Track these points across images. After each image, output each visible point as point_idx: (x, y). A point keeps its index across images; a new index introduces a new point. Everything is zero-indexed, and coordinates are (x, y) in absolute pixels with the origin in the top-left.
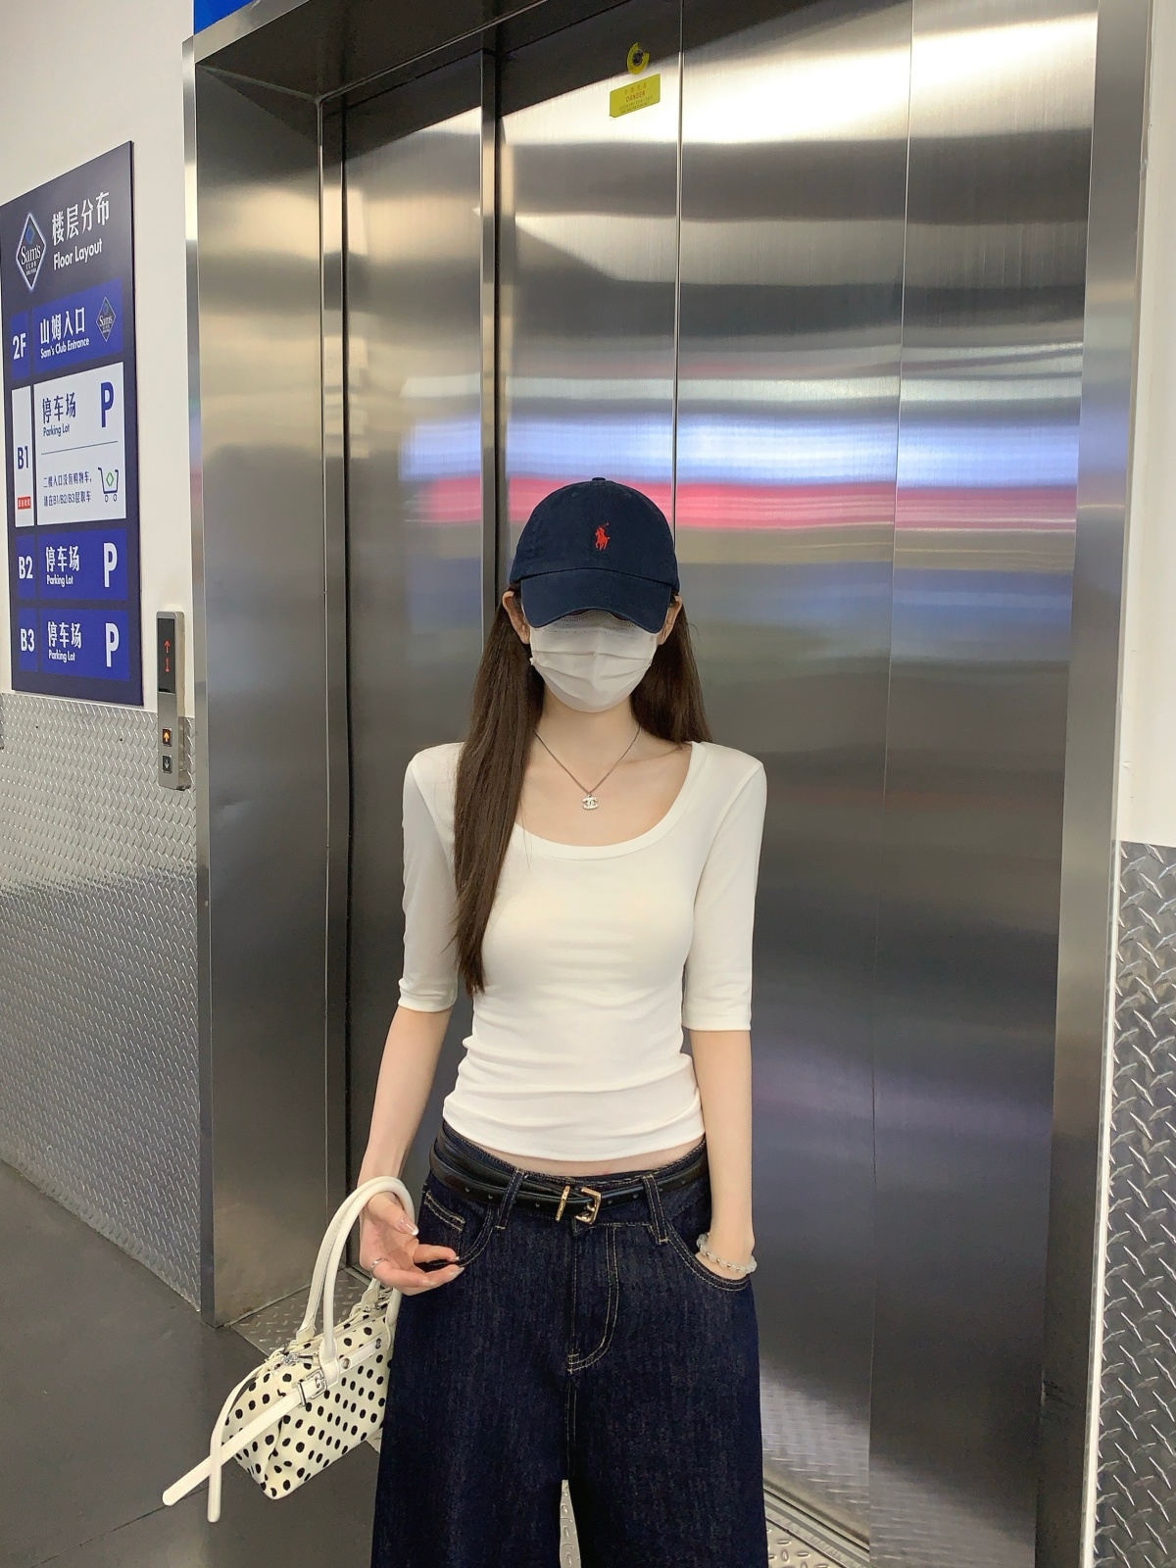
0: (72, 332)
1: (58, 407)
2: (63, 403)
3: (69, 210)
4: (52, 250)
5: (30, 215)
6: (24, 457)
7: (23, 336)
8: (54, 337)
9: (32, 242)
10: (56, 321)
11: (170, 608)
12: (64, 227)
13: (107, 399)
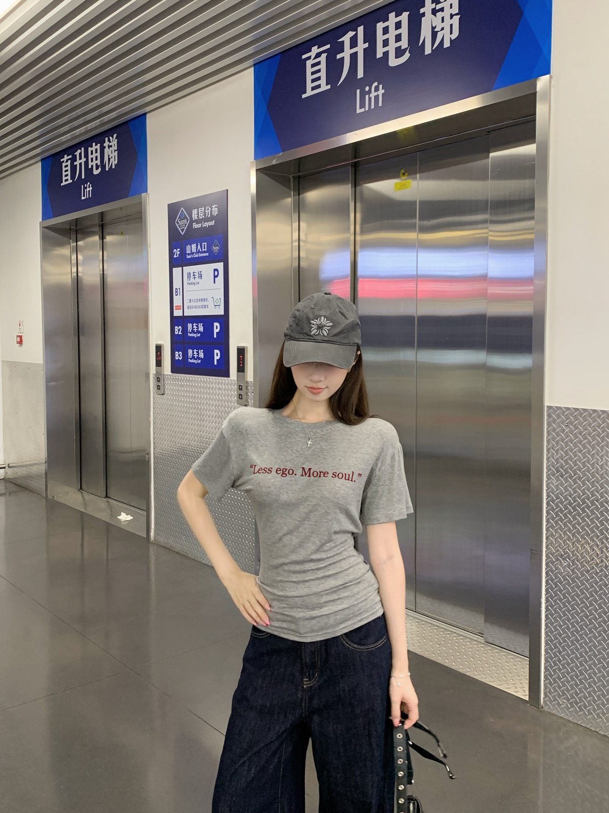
0: (201, 250)
1: (194, 275)
2: (196, 274)
3: (200, 209)
4: (192, 221)
5: (182, 209)
6: (178, 291)
7: (179, 250)
8: (193, 251)
9: (183, 218)
10: (194, 246)
11: (242, 345)
12: (198, 214)
13: (216, 274)
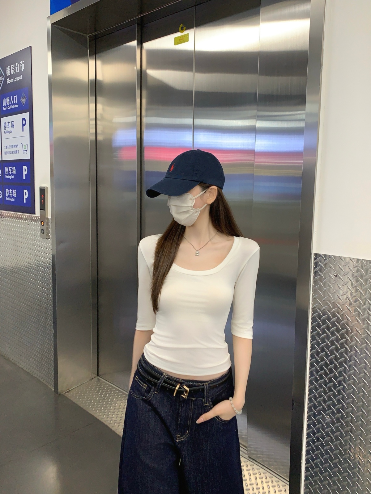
0: (13, 103)
2: (10, 124)
3: (11, 66)
4: (6, 78)
8: (7, 104)
10: (8, 99)
11: (43, 185)
12: (10, 71)
13: (24, 123)
